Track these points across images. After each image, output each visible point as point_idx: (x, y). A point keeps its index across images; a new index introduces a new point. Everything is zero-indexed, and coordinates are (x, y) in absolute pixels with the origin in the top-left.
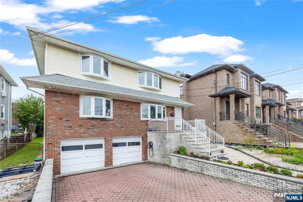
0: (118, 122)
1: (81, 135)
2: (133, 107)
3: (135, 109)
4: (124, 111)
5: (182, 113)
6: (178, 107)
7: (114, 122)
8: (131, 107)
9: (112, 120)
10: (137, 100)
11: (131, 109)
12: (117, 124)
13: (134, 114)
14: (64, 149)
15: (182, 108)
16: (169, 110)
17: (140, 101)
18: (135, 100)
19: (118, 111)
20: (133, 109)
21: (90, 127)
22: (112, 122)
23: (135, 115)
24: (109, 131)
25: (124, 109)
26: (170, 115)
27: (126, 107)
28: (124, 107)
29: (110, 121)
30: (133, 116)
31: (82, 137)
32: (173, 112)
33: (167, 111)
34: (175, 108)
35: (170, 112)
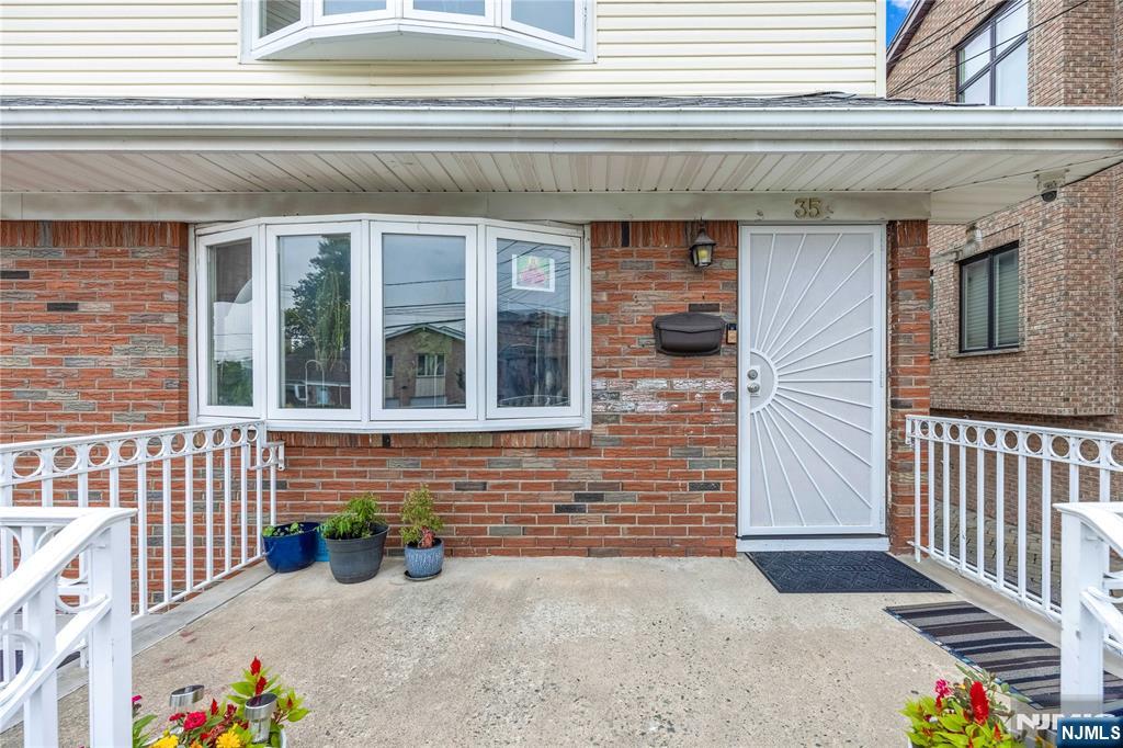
2: (79, 285)
3: (106, 307)
5: (892, 298)
6: (812, 208)
8: (62, 284)
10: (122, 200)
11: (52, 307)
13: (86, 361)
15: (891, 225)
16: (630, 276)
18: (95, 199)
20: (87, 307)
23: (109, 373)
26: (648, 339)
30: (82, 382)
32: (696, 296)
33: (597, 286)
34: (745, 236)
35: (648, 303)
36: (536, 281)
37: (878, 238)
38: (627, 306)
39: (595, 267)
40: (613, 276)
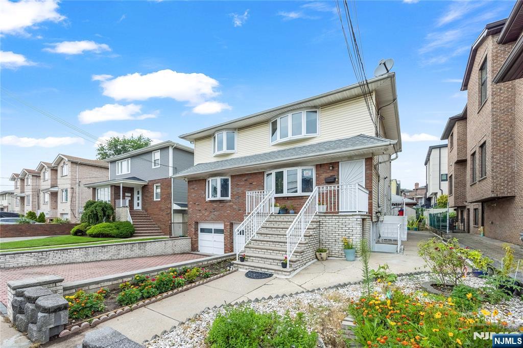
0: (235, 203)
1: (206, 218)
2: (253, 181)
3: (255, 183)
4: (242, 189)
7: (231, 203)
8: (251, 181)
9: (230, 201)
10: (257, 169)
11: (250, 183)
12: (235, 206)
14: (203, 230)
15: (366, 159)
16: (321, 172)
17: (262, 169)
19: (236, 189)
20: (253, 183)
21: (212, 210)
22: (229, 204)
24: (226, 214)
25: (242, 186)
26: (324, 181)
27: (244, 183)
28: (242, 183)
29: (227, 202)
31: (206, 220)
32: (331, 174)
33: (317, 174)
34: (340, 163)
35: (324, 176)
36: (308, 174)
37: (364, 161)
38: (321, 177)
39: (316, 171)
40: (319, 172)
